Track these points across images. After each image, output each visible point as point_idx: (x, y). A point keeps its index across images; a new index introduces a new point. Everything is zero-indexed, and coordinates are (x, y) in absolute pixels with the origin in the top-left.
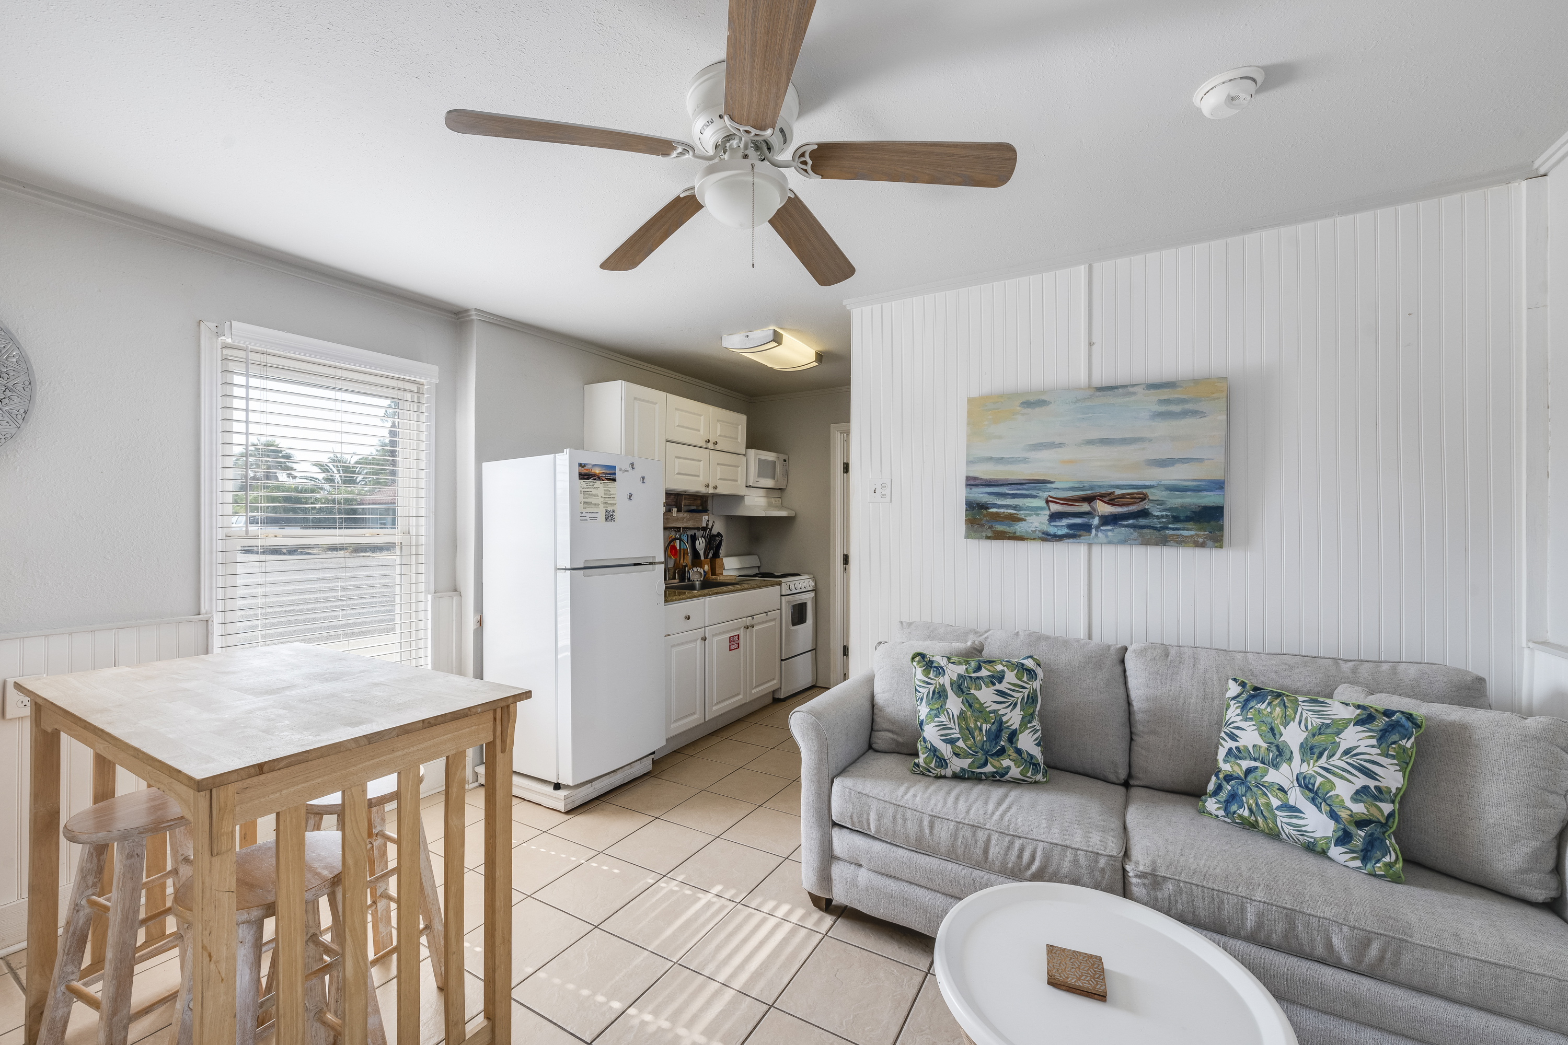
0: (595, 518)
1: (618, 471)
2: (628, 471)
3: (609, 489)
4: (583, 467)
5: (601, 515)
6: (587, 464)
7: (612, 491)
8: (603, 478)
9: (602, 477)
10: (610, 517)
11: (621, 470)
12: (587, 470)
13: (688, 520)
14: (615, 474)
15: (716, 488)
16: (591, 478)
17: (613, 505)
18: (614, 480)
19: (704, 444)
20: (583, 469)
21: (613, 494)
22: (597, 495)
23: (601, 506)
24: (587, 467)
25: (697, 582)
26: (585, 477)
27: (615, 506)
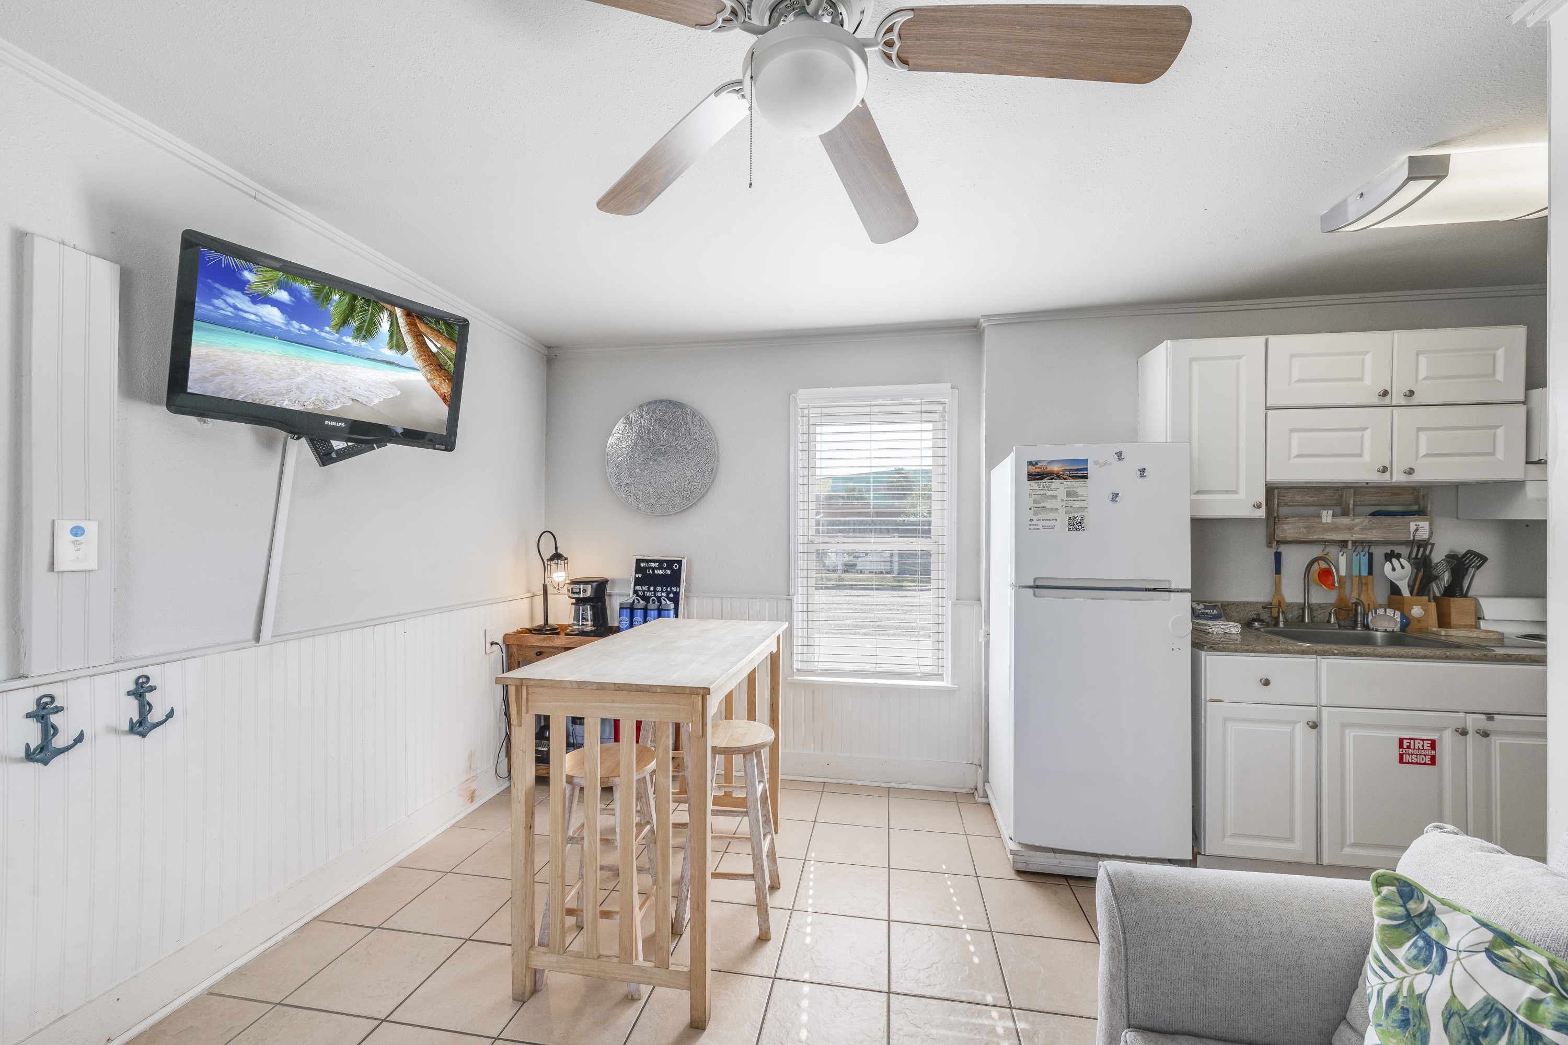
0: (1053, 527)
1: (1091, 466)
2: (1110, 464)
3: (1076, 489)
4: (1034, 465)
5: (1062, 521)
6: (1040, 461)
7: (1080, 491)
8: (1064, 477)
9: (1063, 475)
10: (1076, 524)
11: (1096, 463)
12: (1041, 468)
13: (1364, 529)
14: (1086, 469)
15: (1410, 471)
16: (1045, 477)
17: (1082, 510)
18: (1086, 477)
19: (1375, 400)
20: (1034, 468)
21: (1082, 495)
22: (1055, 498)
23: (1062, 511)
24: (1039, 465)
25: (1379, 634)
26: (1037, 477)
27: (1085, 510)
